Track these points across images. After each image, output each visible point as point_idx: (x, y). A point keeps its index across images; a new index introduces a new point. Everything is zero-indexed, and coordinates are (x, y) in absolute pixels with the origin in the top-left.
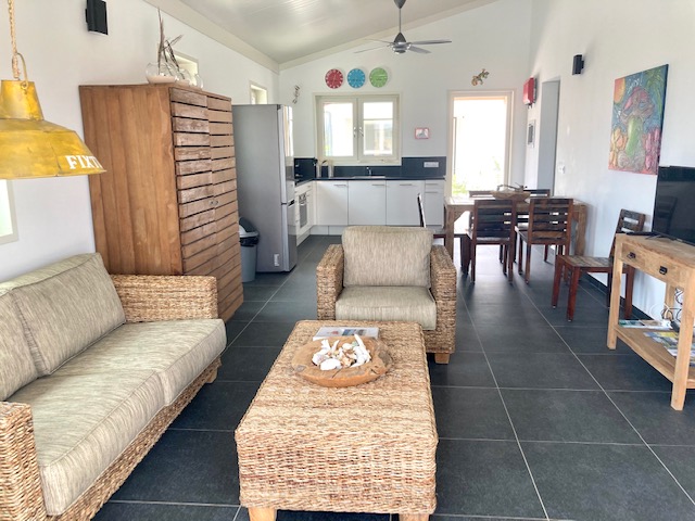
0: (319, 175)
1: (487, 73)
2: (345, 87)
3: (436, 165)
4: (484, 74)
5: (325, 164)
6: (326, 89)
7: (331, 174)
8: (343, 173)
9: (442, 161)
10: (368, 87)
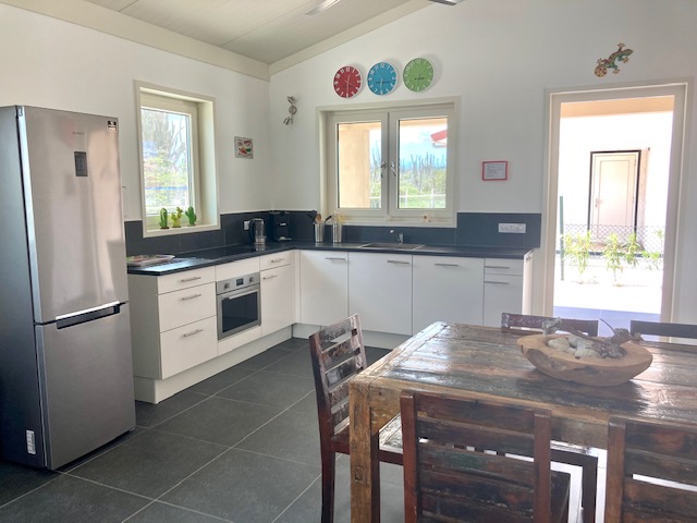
0: (318, 238)
1: (629, 52)
2: (366, 96)
3: (521, 228)
4: (622, 54)
5: (329, 222)
6: (335, 100)
7: (337, 237)
8: (357, 237)
9: (533, 221)
10: (401, 93)
